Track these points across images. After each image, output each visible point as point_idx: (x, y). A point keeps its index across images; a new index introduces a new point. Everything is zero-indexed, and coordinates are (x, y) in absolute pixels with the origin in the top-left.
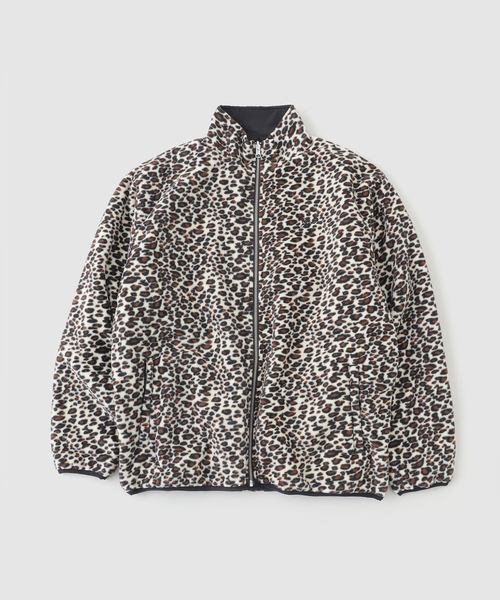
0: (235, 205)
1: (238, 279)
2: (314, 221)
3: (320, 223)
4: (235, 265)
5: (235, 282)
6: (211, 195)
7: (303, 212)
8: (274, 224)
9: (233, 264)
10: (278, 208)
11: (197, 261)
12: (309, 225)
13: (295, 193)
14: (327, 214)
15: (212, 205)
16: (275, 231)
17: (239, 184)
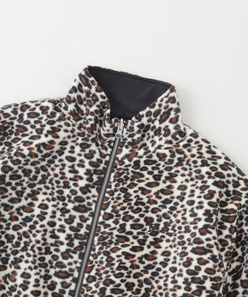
0: (77, 189)
1: (59, 277)
2: (163, 231)
3: (170, 235)
4: (60, 259)
5: (55, 279)
6: (53, 170)
7: (154, 216)
8: (116, 222)
9: (57, 257)
10: (125, 205)
11: (18, 244)
12: (157, 233)
13: (150, 191)
14: (180, 228)
15: (51, 182)
16: (115, 232)
17: (87, 166)
